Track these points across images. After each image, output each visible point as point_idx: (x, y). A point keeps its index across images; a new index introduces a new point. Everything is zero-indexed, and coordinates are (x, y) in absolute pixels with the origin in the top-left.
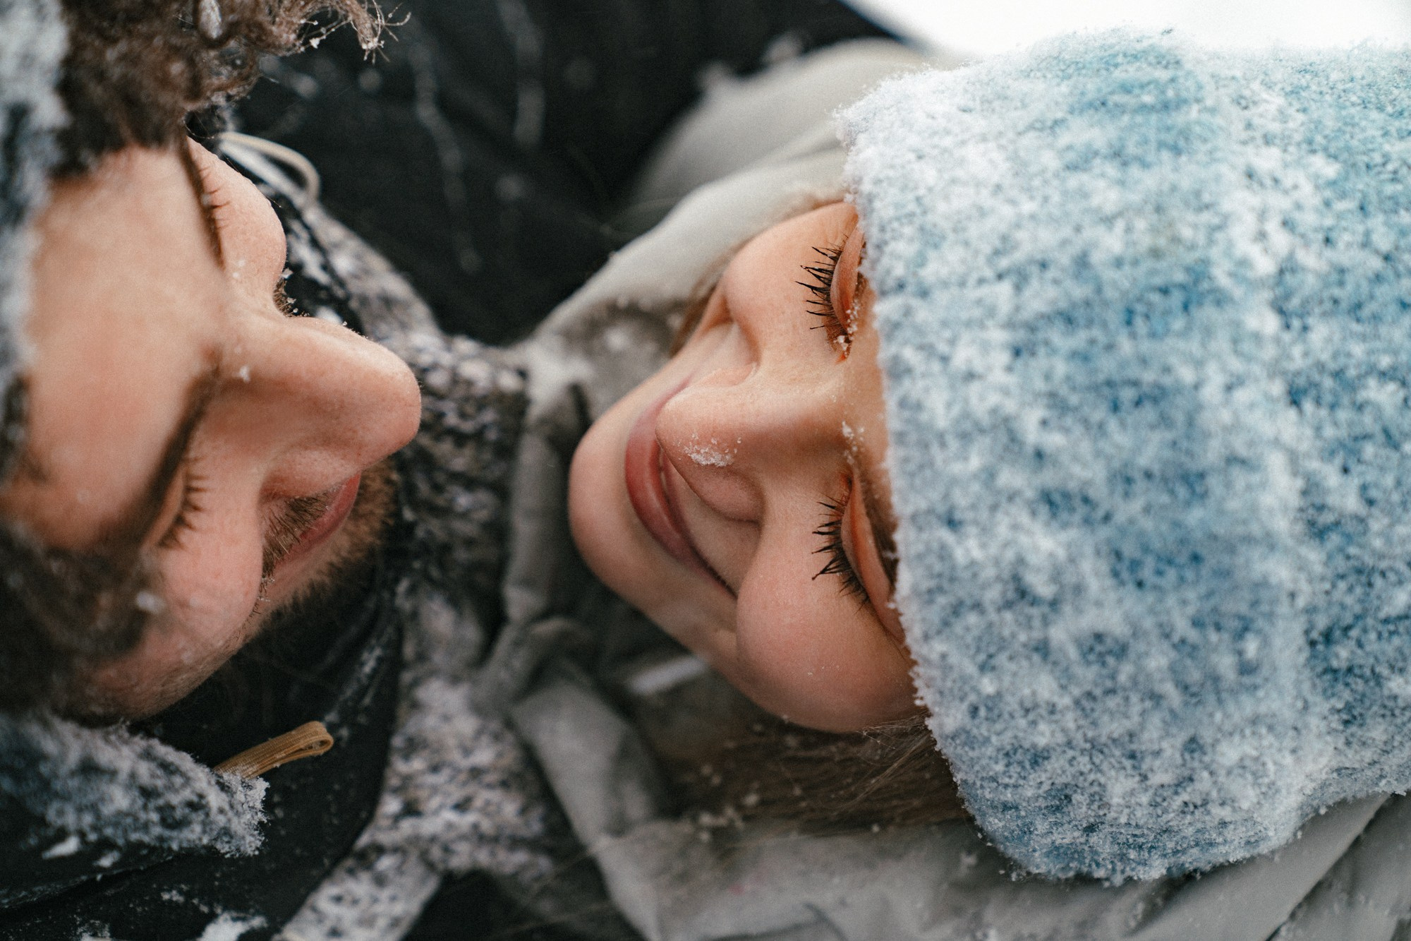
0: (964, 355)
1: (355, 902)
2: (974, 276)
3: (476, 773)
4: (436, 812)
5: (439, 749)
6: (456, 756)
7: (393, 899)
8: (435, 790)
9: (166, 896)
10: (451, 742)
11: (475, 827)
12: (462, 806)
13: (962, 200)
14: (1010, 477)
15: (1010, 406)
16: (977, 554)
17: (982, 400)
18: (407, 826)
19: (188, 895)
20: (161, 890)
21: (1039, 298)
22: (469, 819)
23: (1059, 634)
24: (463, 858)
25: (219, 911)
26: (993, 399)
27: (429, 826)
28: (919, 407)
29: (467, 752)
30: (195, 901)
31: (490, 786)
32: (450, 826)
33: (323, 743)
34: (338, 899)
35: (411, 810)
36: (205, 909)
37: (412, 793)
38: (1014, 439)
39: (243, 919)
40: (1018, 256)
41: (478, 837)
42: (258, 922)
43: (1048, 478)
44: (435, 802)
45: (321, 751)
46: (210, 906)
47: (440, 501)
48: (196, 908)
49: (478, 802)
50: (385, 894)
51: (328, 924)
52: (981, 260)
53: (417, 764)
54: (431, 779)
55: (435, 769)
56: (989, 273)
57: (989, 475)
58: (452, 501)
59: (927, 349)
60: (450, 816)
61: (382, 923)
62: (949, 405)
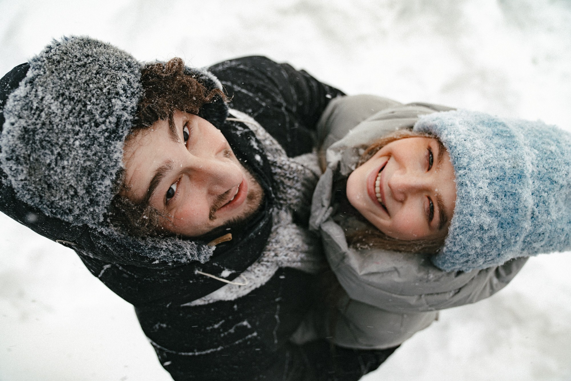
1: (262, 271)
3: (289, 248)
4: (281, 256)
5: (282, 243)
7: (270, 271)
8: (281, 252)
9: (214, 264)
10: (285, 242)
11: (288, 260)
12: (286, 255)
18: (275, 258)
19: (219, 265)
22: (286, 258)
24: (285, 264)
25: (225, 268)
27: (279, 259)
30: (220, 266)
31: (291, 251)
32: (283, 259)
33: (230, 238)
34: (259, 270)
35: (276, 255)
36: (222, 268)
37: (276, 252)
39: (231, 271)
42: (234, 272)
44: (281, 254)
45: (229, 240)
48: (220, 268)
49: (289, 254)
51: (256, 275)
53: (278, 246)
60: (284, 257)
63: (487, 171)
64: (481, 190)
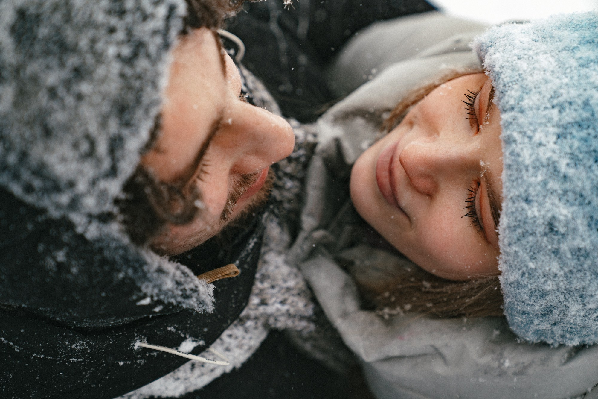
0: (538, 136)
1: (236, 338)
2: (543, 106)
3: (288, 289)
4: (273, 304)
5: (274, 280)
6: (281, 282)
7: (251, 338)
8: (272, 295)
9: (169, 329)
10: (279, 277)
11: (288, 311)
12: (283, 302)
13: (538, 76)
14: (553, 185)
15: (555, 157)
16: (537, 214)
17: (544, 154)
18: (261, 309)
19: (177, 329)
20: (167, 326)
21: (569, 116)
22: (285, 308)
23: (564, 247)
24: (282, 323)
25: (188, 336)
26: (549, 154)
27: (270, 309)
28: (518, 155)
29: (285, 281)
30: (180, 332)
31: (293, 295)
32: (278, 310)
33: (236, 272)
34: (230, 336)
35: (263, 303)
36: (183, 335)
37: (264, 296)
38: (556, 170)
39: (196, 341)
40: (561, 99)
41: (289, 315)
42: (201, 343)
43: (567, 186)
44: (273, 299)
45: (234, 276)
46: (185, 334)
47: (280, 183)
48: (179, 335)
49: (289, 301)
50: (248, 336)
51: (226, 346)
52: (546, 99)
53: (266, 285)
54: (271, 291)
55: (273, 287)
56: (549, 105)
57: (545, 183)
58: (285, 183)
59: (523, 133)
60: (278, 306)
61: (246, 347)
62: (531, 155)
63: (555, 111)
64: (542, 149)
